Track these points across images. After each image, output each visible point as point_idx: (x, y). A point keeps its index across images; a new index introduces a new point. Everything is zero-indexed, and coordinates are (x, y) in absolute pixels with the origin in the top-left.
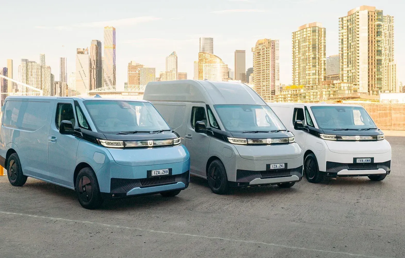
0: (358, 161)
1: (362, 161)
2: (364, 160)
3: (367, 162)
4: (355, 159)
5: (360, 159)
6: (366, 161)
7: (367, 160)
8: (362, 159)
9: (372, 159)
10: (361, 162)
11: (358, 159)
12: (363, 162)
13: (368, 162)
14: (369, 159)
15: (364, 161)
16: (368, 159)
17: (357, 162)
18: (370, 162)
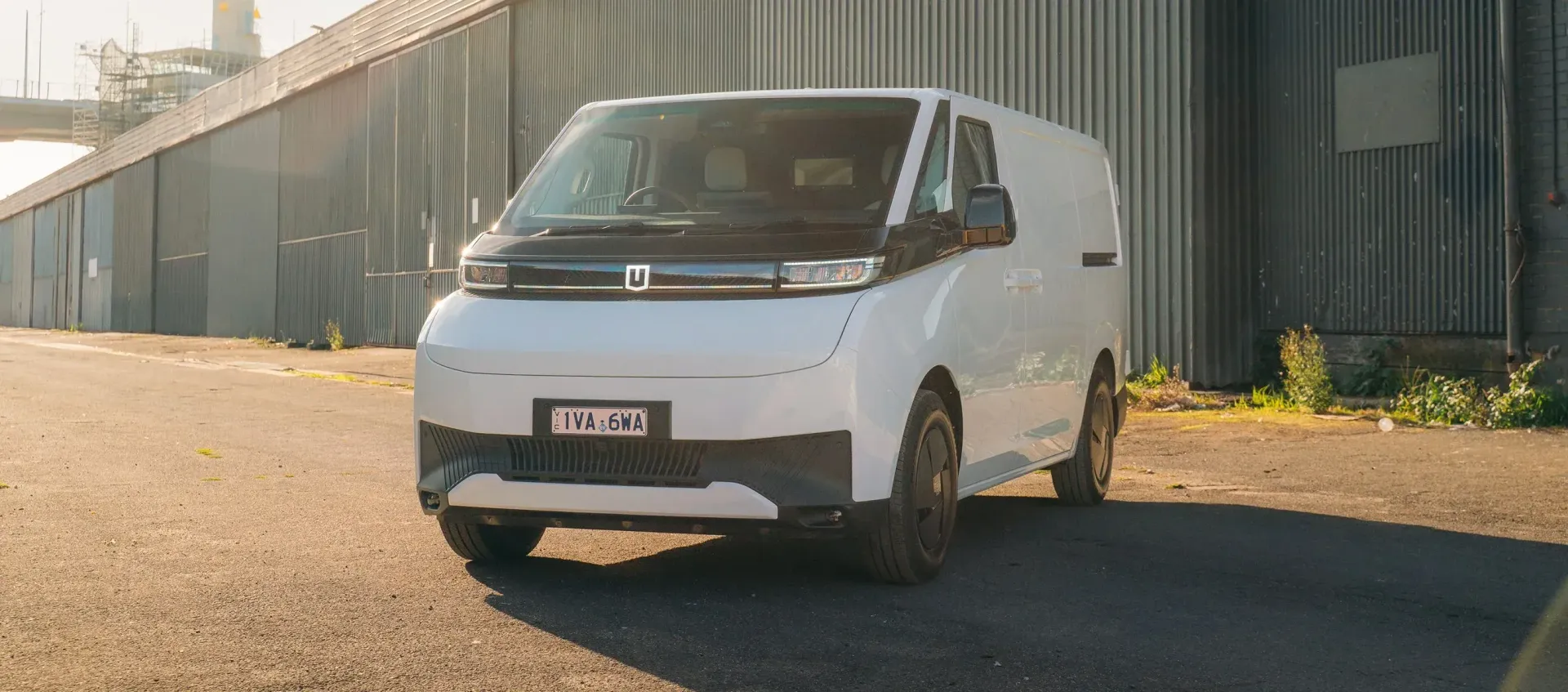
0: (561, 423)
1: (591, 424)
2: (601, 415)
3: (620, 432)
4: (543, 409)
5: (571, 411)
6: (614, 425)
7: (619, 418)
8: (586, 411)
9: (660, 412)
10: (583, 431)
11: (562, 411)
12: (590, 431)
13: (626, 433)
14: (634, 412)
15: (602, 424)
16: (626, 412)
17: (555, 431)
18: (638, 432)
